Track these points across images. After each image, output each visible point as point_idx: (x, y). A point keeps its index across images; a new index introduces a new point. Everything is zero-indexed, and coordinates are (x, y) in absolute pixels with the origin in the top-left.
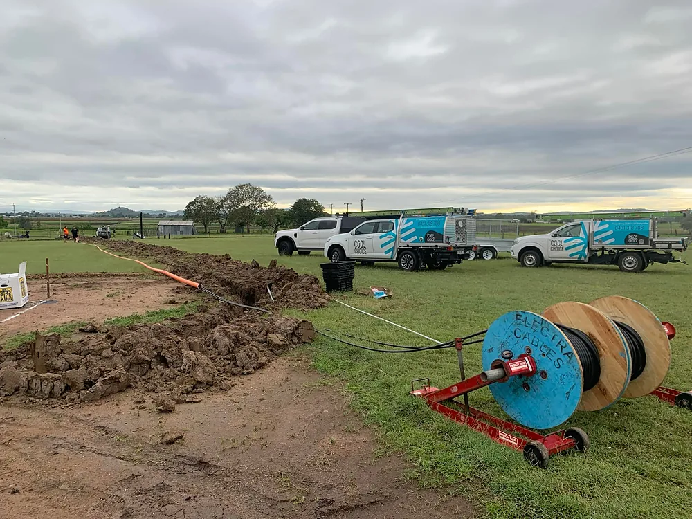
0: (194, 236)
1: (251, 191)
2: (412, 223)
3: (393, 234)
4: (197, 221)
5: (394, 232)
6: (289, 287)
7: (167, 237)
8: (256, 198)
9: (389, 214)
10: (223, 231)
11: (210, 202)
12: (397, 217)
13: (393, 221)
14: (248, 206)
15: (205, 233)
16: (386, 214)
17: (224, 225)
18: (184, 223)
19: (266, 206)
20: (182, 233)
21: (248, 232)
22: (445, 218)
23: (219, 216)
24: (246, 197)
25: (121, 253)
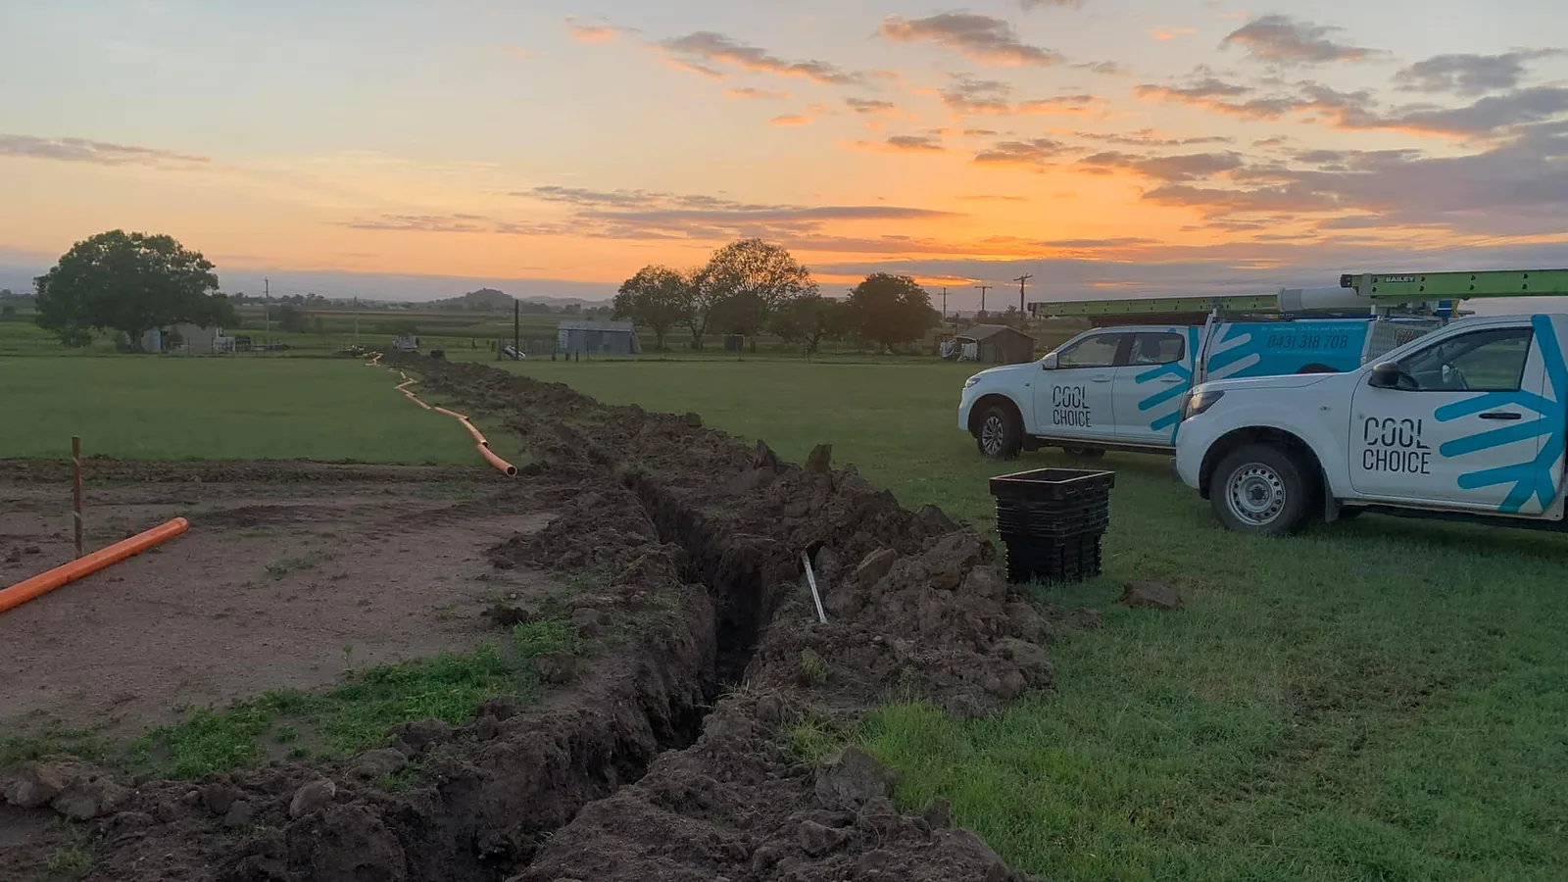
0: (632, 357)
1: (761, 255)
2: (1247, 338)
3: (1181, 371)
4: (642, 323)
5: (1185, 363)
6: (883, 567)
7: (573, 357)
8: (773, 273)
9: (1170, 309)
10: (697, 347)
11: (671, 280)
12: (1199, 319)
13: (1182, 330)
14: (755, 289)
15: (658, 349)
16: (1158, 309)
17: (701, 332)
18: (612, 326)
19: (794, 291)
20: (607, 348)
21: (753, 350)
22: (1367, 324)
23: (690, 313)
24: (751, 271)
25: (442, 398)
